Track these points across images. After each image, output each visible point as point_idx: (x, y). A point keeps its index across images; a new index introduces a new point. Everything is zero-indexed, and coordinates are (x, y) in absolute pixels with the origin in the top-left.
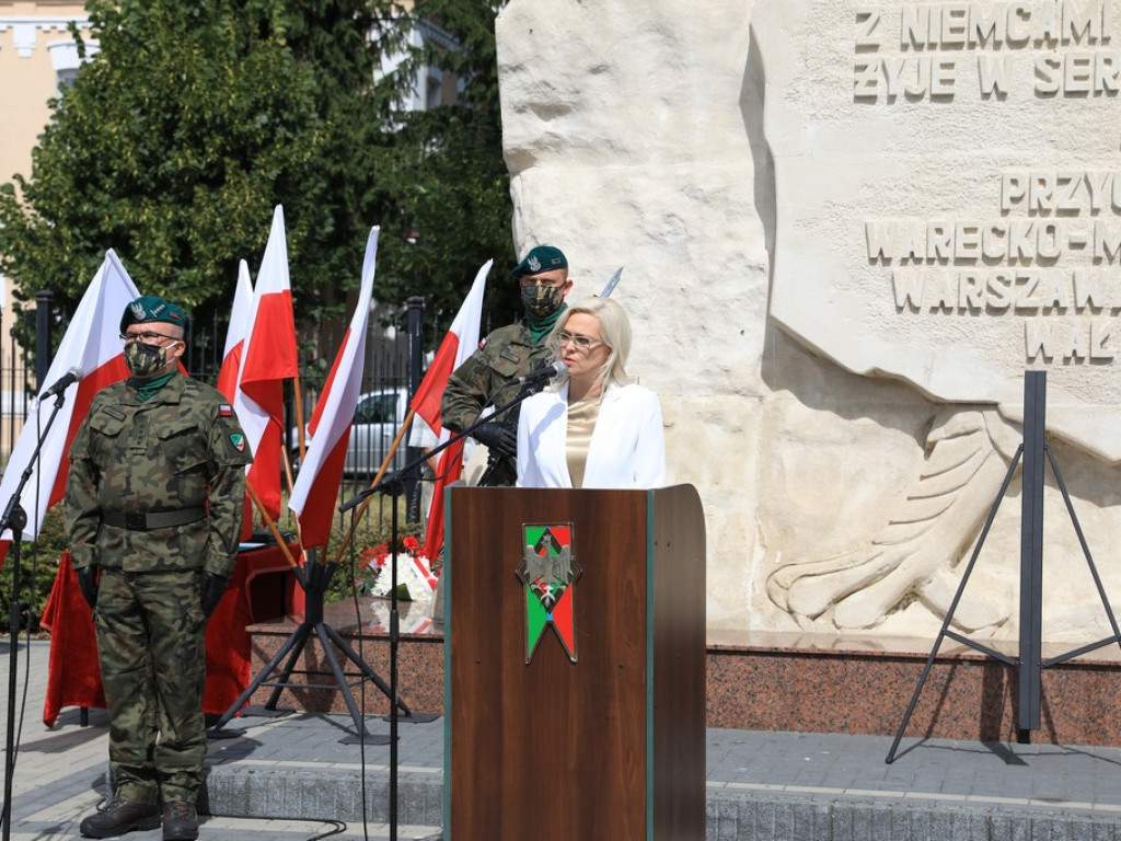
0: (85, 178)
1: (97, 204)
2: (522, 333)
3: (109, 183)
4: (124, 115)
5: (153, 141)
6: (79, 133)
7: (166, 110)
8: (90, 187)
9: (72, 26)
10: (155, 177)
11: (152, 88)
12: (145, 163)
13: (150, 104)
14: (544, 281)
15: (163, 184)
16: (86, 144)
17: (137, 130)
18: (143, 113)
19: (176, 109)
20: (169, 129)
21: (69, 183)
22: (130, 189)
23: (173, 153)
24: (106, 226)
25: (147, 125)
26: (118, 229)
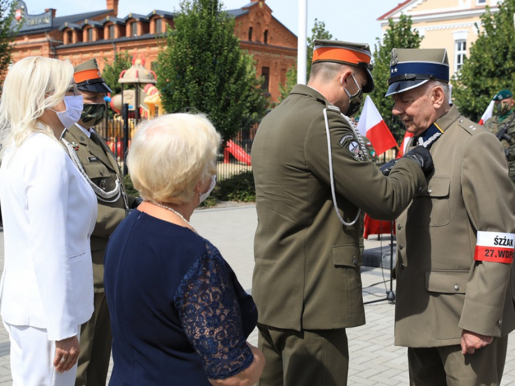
0: (477, 73)
1: (480, 80)
2: (496, 118)
3: (484, 74)
4: (490, 50)
5: (500, 59)
6: (476, 58)
7: (505, 48)
8: (478, 76)
9: (476, 24)
10: (500, 71)
11: (500, 41)
12: (497, 66)
13: (499, 47)
14: (504, 102)
15: (503, 73)
16: (478, 61)
17: (494, 56)
18: (497, 50)
19: (507, 48)
20: (505, 55)
21: (472, 73)
22: (492, 75)
23: (507, 62)
24: (483, 87)
25: (498, 54)
26: (487, 88)
